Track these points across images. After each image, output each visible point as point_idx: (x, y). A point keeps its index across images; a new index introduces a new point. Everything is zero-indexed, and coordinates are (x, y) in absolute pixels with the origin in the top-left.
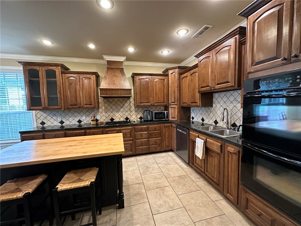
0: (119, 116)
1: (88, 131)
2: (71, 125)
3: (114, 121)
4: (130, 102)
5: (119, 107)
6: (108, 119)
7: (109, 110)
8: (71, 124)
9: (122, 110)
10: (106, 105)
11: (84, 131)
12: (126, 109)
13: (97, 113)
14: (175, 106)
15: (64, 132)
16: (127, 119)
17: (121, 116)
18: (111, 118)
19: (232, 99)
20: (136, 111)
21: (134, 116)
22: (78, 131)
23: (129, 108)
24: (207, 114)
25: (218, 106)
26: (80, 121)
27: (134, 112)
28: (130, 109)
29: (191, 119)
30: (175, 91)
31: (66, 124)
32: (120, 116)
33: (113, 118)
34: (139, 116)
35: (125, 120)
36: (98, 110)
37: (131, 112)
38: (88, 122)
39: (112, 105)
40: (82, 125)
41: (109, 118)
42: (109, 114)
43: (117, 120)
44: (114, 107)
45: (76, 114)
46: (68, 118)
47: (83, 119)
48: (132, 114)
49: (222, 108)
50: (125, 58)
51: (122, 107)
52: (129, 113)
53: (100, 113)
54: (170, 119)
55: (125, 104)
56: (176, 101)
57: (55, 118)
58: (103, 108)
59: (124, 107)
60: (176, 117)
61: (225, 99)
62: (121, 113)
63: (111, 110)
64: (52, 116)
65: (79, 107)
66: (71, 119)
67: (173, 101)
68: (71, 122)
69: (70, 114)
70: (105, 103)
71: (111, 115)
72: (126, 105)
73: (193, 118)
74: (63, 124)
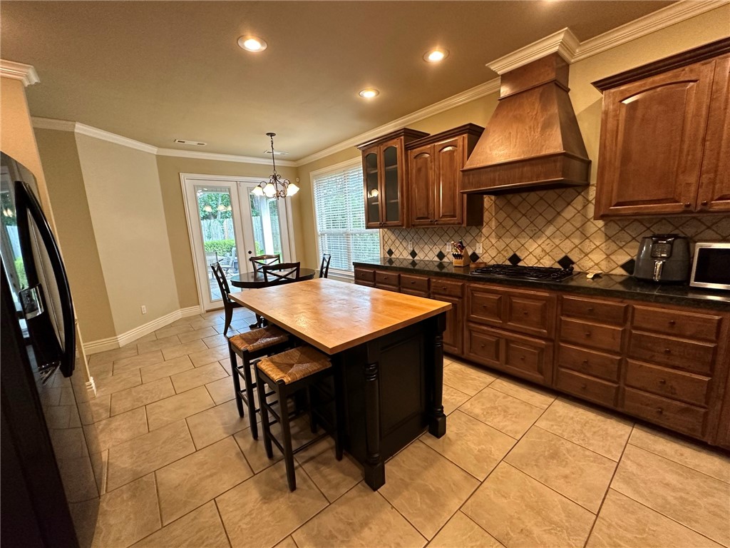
0: (538, 251)
1: (434, 280)
2: (427, 263)
3: (520, 264)
4: (587, 202)
6: (504, 256)
7: (508, 231)
8: (427, 259)
9: (550, 230)
10: (502, 215)
12: (568, 228)
13: (478, 239)
15: (397, 274)
16: (566, 262)
17: (543, 250)
18: (511, 254)
20: (608, 238)
21: (598, 257)
22: (418, 278)
23: (578, 225)
26: (441, 255)
27: (599, 241)
28: (581, 229)
31: (419, 258)
32: (540, 249)
33: (518, 254)
34: (624, 259)
35: (558, 266)
36: (481, 231)
37: (585, 237)
39: (520, 215)
40: (444, 264)
41: (505, 254)
42: (508, 241)
43: (529, 261)
44: (524, 222)
45: (436, 238)
46: (422, 246)
47: (447, 250)
48: (588, 246)
51: (550, 222)
52: (577, 241)
53: (483, 239)
55: (562, 210)
57: (405, 244)
58: (493, 224)
59: (560, 221)
62: (546, 242)
63: (515, 231)
64: (400, 241)
65: (432, 223)
66: (427, 249)
68: (426, 255)
69: (426, 238)
70: (498, 209)
71: (514, 245)
72: (569, 213)
74: (415, 258)
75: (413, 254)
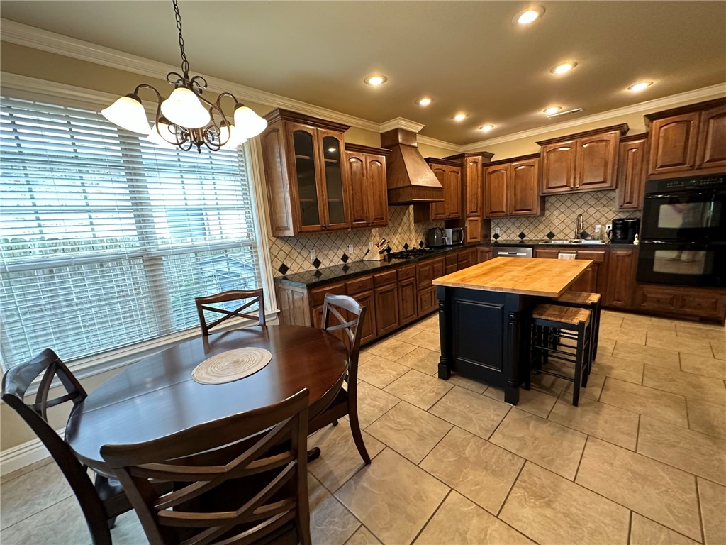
0: (397, 243)
4: (409, 214)
5: (396, 224)
8: (332, 264)
9: (400, 229)
11: (395, 271)
12: (405, 228)
13: (370, 238)
14: (477, 218)
15: (371, 277)
16: (406, 246)
17: (399, 241)
19: (580, 202)
20: (416, 231)
21: (414, 241)
24: (531, 227)
25: (555, 213)
26: (345, 258)
27: (414, 233)
28: (409, 227)
29: (492, 238)
30: (477, 194)
31: (324, 267)
34: (419, 241)
35: (404, 250)
36: (371, 232)
37: (411, 232)
38: (357, 259)
40: (348, 265)
45: (339, 242)
46: (326, 252)
47: (350, 252)
48: (411, 236)
49: (562, 215)
50: (422, 128)
51: (400, 224)
52: (408, 234)
53: (373, 238)
54: (469, 240)
55: (403, 218)
56: (479, 209)
57: (305, 254)
59: (403, 224)
60: (479, 237)
61: (569, 203)
62: (399, 237)
64: (299, 250)
66: (331, 254)
67: (474, 210)
68: (331, 261)
69: (329, 243)
71: (388, 240)
72: (405, 220)
73: (496, 236)
74: (320, 268)
75: (317, 263)
